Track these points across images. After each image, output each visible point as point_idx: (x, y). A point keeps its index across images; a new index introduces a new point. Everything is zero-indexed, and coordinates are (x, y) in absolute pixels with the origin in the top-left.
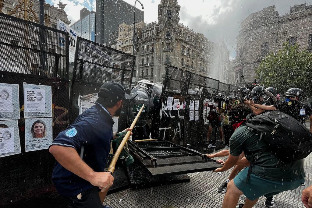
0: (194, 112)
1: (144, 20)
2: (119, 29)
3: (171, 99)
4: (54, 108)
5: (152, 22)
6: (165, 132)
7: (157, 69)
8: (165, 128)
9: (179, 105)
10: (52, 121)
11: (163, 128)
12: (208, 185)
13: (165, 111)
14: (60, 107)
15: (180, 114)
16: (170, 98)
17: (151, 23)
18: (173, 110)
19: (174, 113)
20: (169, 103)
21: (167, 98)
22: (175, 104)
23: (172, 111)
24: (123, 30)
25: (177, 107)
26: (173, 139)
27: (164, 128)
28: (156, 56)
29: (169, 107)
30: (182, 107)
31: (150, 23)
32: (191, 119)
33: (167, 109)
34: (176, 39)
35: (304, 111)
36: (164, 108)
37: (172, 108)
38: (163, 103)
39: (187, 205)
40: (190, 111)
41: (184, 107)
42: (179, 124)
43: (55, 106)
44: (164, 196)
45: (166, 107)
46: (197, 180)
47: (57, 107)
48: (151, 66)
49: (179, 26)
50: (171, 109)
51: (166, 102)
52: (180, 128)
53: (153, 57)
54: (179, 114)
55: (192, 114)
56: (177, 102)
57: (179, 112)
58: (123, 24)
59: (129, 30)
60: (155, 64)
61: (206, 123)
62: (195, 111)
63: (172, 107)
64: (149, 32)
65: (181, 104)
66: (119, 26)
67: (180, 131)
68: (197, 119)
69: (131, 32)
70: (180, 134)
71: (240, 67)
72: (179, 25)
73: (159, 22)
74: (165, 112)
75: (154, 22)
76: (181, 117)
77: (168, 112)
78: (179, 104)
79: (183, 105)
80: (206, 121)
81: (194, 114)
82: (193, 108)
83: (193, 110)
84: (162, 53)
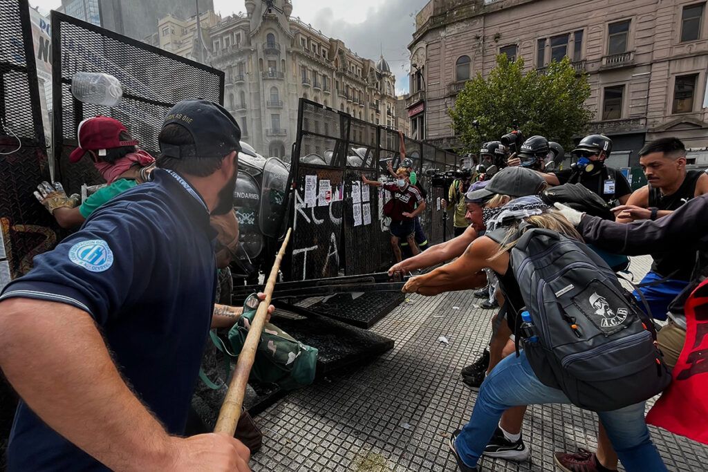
0: (362, 207)
1: (215, 9)
2: (160, 29)
3: (314, 180)
4: (11, 231)
5: (234, 15)
6: (305, 258)
7: (254, 117)
8: (306, 250)
9: (329, 192)
10: (9, 269)
11: (301, 250)
12: (431, 375)
13: (303, 209)
14: (28, 226)
15: (333, 214)
16: (311, 179)
17: (232, 17)
18: (319, 205)
19: (321, 211)
20: (309, 189)
21: (305, 178)
22: (322, 192)
23: (317, 208)
24: (169, 31)
25: (327, 199)
26: (324, 270)
27: (304, 250)
28: (248, 90)
29: (311, 200)
30: (337, 197)
31: (229, 17)
32: (357, 223)
33: (307, 204)
34: (288, 52)
35: (614, 185)
36: (298, 202)
37: (317, 200)
38: (296, 191)
39: (408, 442)
40: (354, 206)
41: (340, 198)
42: (333, 236)
43: (11, 226)
44: (346, 426)
45: (303, 200)
46: (404, 367)
47: (19, 228)
48: (241, 112)
49: (293, 23)
50: (315, 202)
51: (302, 189)
52: (335, 246)
53: (242, 94)
54: (330, 213)
55: (359, 210)
56: (326, 186)
57: (330, 209)
58: (169, 18)
59: (184, 32)
60: (248, 108)
61: (385, 229)
62: (363, 203)
63: (316, 198)
64: (230, 36)
65: (334, 191)
66: (160, 22)
67: (336, 251)
68: (368, 221)
69: (188, 36)
70: (338, 258)
71: (421, 108)
72: (292, 21)
73: (248, 14)
74: (301, 211)
75: (237, 14)
76: (336, 221)
77: (307, 210)
78: (330, 190)
79: (337, 192)
80: (384, 224)
81: (362, 211)
82: (360, 197)
83: (360, 201)
84: (261, 83)
